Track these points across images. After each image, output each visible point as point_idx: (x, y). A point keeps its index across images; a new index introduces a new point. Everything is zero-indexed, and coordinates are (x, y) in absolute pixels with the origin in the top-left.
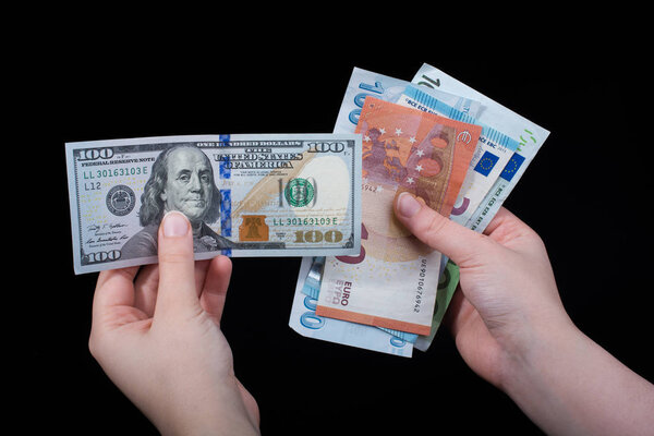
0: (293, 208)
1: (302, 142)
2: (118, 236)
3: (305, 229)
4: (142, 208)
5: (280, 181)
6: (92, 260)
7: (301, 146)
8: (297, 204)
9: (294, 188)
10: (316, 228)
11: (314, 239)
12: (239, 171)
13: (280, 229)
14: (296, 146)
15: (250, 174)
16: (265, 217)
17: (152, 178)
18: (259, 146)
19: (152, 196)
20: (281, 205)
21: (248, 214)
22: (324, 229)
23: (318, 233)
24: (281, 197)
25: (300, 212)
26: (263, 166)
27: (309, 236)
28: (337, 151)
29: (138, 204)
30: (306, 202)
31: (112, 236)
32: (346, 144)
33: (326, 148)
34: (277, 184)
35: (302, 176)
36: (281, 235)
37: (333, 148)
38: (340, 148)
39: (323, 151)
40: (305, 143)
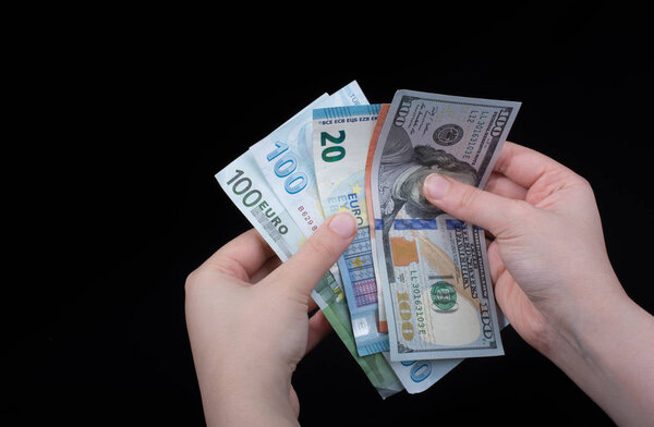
0: (430, 290)
1: (487, 298)
2: (417, 127)
3: (411, 302)
4: (434, 150)
5: (451, 277)
6: (404, 104)
7: (484, 297)
8: (434, 293)
9: (447, 290)
10: (414, 313)
11: (403, 311)
12: (454, 237)
13: (407, 277)
14: (483, 292)
15: (453, 248)
16: (417, 262)
17: (456, 160)
18: (478, 257)
19: (440, 159)
20: (431, 278)
21: (418, 245)
22: (414, 321)
23: (409, 315)
24: (437, 277)
25: (426, 296)
26: (462, 260)
27: (404, 306)
28: (485, 331)
29: (437, 147)
30: (436, 302)
31: (419, 124)
32: (492, 340)
33: (486, 321)
34: (449, 274)
35: (459, 298)
36: (402, 278)
37: (487, 328)
38: (488, 334)
39: (483, 318)
40: (486, 301)
